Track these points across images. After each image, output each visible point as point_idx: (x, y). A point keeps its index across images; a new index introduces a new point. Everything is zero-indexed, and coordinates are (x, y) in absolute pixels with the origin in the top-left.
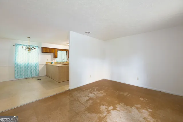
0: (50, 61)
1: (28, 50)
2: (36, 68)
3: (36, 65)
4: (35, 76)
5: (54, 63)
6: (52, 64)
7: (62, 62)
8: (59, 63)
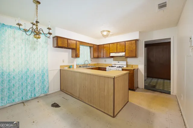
0: (66, 63)
1: (33, 34)
2: (43, 77)
3: (42, 71)
4: (41, 94)
5: (75, 67)
6: (71, 69)
7: (84, 64)
8: (80, 67)
